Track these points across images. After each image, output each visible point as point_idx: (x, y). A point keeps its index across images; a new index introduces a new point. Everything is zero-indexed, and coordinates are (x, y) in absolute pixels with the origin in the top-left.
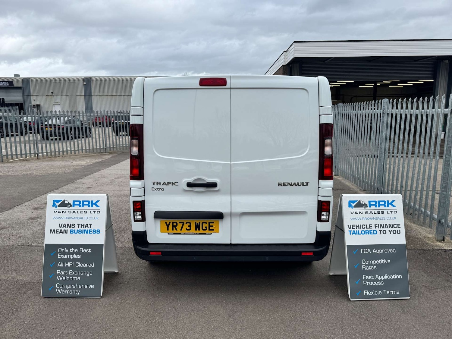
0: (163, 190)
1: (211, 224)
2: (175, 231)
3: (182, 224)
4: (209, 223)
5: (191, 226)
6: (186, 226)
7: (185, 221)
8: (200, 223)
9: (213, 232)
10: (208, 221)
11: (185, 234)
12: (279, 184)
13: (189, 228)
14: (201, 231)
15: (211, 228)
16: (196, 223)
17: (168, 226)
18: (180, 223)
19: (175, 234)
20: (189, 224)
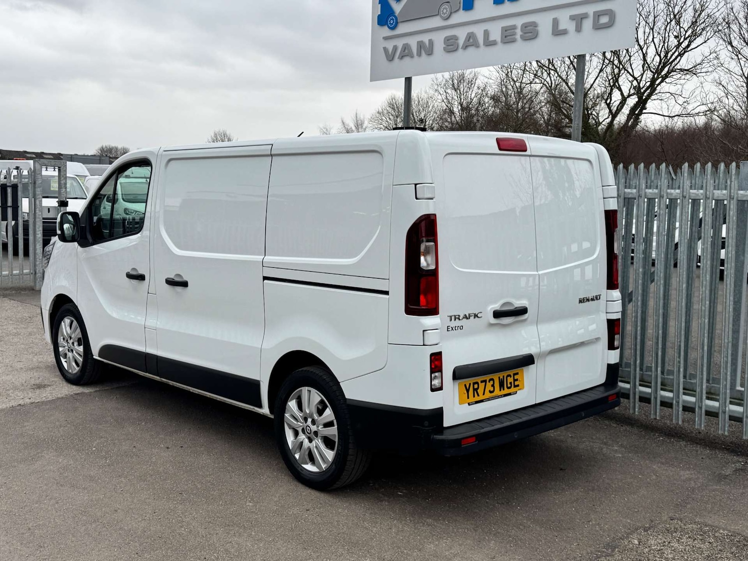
0: (461, 327)
1: (516, 377)
2: (477, 399)
3: (484, 383)
4: (515, 374)
5: (495, 385)
6: (489, 387)
7: (487, 377)
8: (504, 376)
9: (519, 390)
10: (511, 372)
11: (488, 399)
12: (581, 301)
13: (492, 389)
14: (506, 391)
15: (516, 383)
16: (499, 378)
17: (468, 391)
18: (482, 382)
19: (477, 402)
20: (492, 382)
